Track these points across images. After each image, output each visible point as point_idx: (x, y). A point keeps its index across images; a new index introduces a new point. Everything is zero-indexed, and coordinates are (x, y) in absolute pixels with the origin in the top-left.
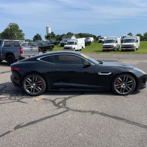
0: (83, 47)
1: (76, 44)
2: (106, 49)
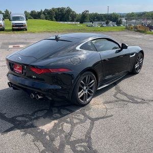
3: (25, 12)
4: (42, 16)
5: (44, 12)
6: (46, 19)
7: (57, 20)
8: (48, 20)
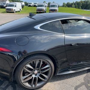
0: (20, 9)
1: (16, 6)
2: (39, 11)
3: (64, 3)
4: (73, 6)
5: (75, 3)
6: (75, 7)
7: (82, 8)
8: (77, 8)
